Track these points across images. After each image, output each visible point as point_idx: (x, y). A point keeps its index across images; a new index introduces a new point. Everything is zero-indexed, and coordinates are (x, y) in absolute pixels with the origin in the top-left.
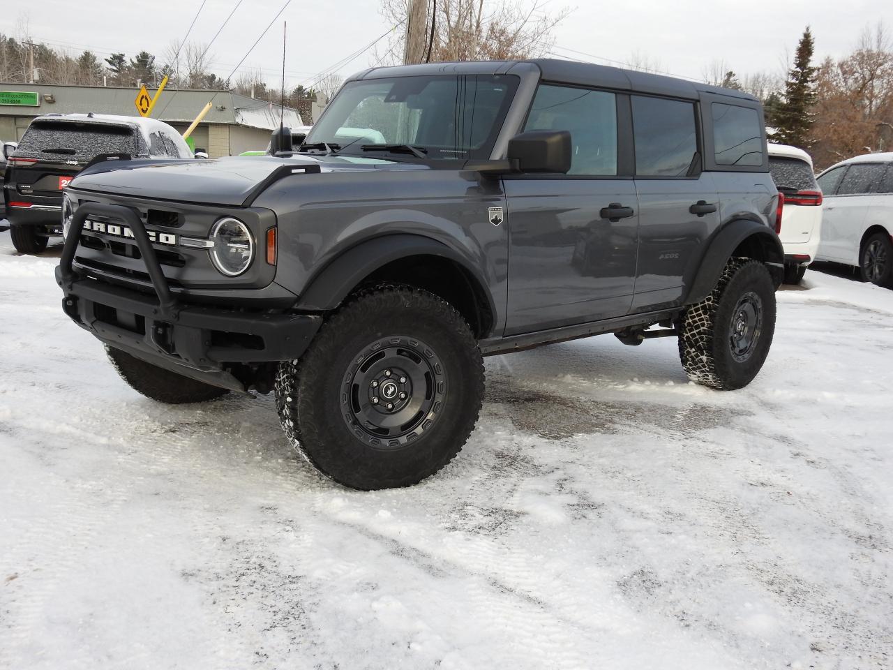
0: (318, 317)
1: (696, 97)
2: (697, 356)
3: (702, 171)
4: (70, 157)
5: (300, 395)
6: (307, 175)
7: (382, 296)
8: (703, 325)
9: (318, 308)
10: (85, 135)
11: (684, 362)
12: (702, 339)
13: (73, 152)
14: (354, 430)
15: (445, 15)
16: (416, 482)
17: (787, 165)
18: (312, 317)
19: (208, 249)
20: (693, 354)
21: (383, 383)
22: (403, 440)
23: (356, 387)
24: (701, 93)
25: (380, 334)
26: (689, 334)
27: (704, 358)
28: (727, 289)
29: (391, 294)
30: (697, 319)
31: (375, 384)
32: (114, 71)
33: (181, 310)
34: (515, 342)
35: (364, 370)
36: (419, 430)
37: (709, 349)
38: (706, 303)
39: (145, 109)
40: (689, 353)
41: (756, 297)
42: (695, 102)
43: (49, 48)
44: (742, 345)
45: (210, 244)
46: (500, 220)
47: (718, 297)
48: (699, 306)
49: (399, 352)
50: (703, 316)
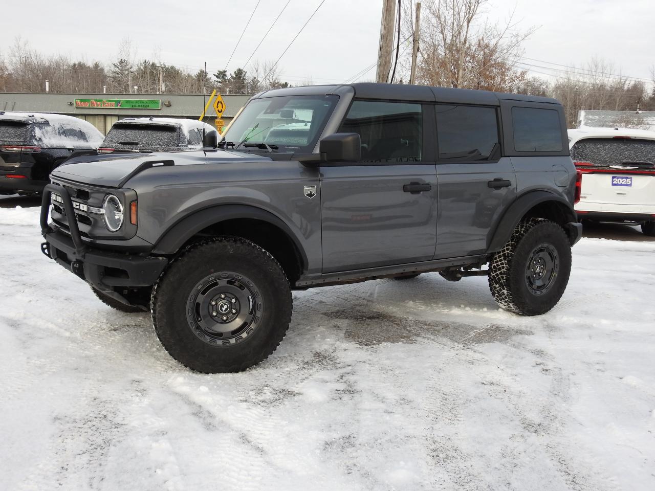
0: (165, 258)
1: (497, 103)
2: (501, 290)
3: (502, 157)
4: (135, 147)
5: (158, 309)
6: (164, 167)
7: (214, 246)
8: (503, 267)
9: (164, 253)
10: (146, 132)
11: (493, 294)
12: (502, 277)
13: (137, 144)
14: (197, 333)
15: (441, 35)
16: (243, 370)
17: (646, 146)
18: (160, 258)
19: (102, 214)
20: (498, 289)
21: (219, 303)
22: (233, 341)
23: (198, 305)
24: (501, 100)
25: (212, 270)
26: (494, 274)
27: (505, 292)
28: (522, 241)
29: (220, 244)
30: (499, 263)
31: (214, 303)
32: (220, 82)
33: (87, 253)
34: (338, 278)
35: (203, 293)
36: (244, 335)
37: (508, 285)
38: (506, 252)
39: (220, 110)
40: (495, 288)
41: (552, 247)
42: (496, 108)
43: (177, 68)
44: (538, 283)
45: (103, 211)
46: (314, 194)
47: (514, 248)
48: (501, 254)
49: (229, 282)
50: (503, 261)
